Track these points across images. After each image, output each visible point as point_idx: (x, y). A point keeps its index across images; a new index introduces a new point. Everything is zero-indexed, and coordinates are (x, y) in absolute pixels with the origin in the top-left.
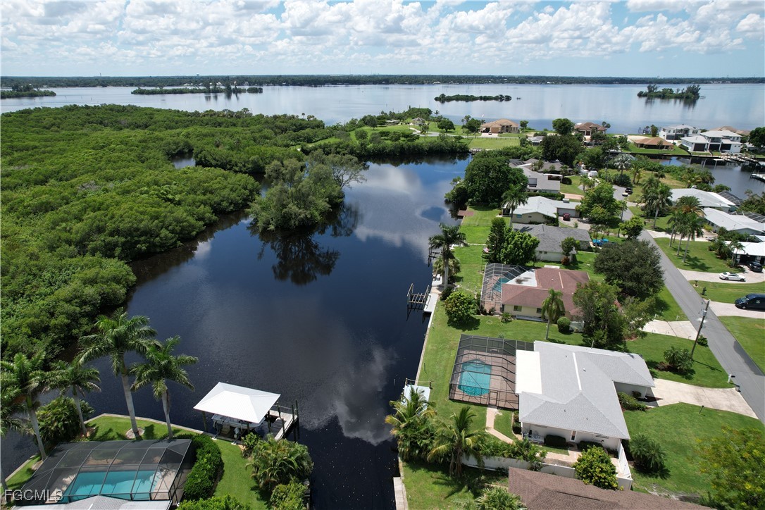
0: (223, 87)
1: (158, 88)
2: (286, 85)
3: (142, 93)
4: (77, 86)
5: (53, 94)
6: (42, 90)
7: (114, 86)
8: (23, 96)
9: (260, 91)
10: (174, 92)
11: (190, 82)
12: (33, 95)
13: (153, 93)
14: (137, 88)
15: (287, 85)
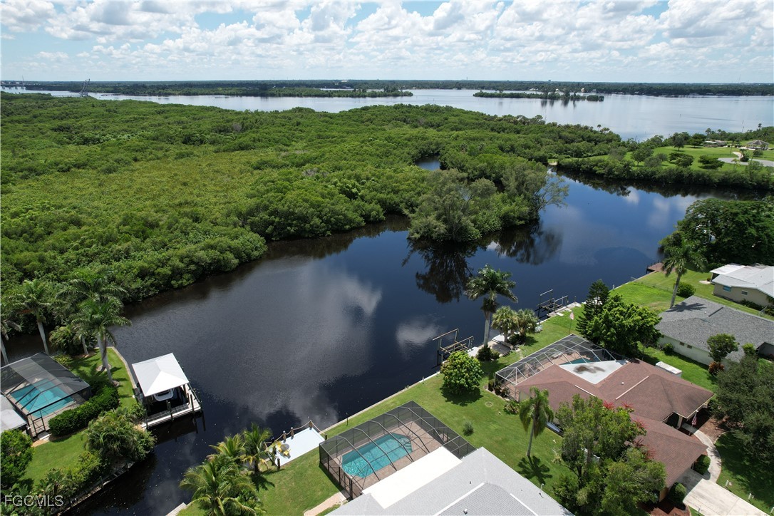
0: (561, 94)
1: (498, 92)
2: (638, 94)
3: (481, 95)
4: (438, 88)
5: (411, 95)
6: (404, 91)
7: (467, 88)
8: (389, 96)
9: (601, 99)
10: (512, 96)
11: (536, 87)
12: (396, 96)
13: (492, 96)
14: (479, 91)
15: (640, 94)
